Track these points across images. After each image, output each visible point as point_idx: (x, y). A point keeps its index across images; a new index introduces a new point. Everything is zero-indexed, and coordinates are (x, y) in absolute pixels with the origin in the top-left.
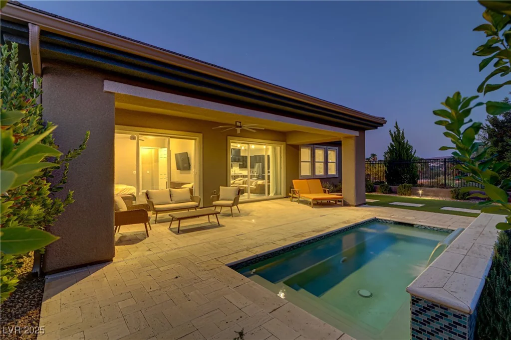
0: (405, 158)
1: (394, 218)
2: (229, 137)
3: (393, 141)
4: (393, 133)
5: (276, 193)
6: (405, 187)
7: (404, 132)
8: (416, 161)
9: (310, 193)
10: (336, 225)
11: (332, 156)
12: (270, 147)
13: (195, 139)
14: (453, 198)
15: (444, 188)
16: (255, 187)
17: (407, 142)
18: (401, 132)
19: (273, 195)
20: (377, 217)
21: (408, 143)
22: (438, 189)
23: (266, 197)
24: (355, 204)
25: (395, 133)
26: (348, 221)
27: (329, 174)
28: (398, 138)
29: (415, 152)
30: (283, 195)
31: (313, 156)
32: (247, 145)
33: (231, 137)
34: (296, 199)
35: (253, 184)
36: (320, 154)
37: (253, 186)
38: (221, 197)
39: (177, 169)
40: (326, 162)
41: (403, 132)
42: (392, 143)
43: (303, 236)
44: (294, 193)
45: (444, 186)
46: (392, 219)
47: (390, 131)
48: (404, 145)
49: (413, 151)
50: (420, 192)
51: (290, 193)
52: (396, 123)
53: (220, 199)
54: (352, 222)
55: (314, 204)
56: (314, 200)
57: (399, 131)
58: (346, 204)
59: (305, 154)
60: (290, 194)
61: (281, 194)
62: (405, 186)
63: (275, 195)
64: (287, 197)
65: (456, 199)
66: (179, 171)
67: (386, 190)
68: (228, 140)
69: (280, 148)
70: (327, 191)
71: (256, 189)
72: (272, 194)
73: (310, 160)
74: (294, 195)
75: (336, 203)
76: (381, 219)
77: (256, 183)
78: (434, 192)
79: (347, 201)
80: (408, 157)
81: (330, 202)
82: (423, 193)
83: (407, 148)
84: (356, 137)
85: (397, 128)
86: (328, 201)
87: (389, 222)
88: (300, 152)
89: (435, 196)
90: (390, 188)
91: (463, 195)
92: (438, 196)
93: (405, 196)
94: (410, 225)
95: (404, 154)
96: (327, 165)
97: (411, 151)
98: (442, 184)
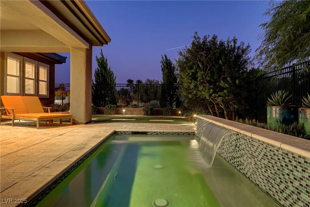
0: (109, 82)
3: (100, 67)
8: (117, 85)
9: (28, 112)
10: (89, 141)
11: (43, 73)
14: (145, 115)
15: (136, 108)
17: (110, 68)
18: (105, 60)
20: (117, 130)
21: (111, 70)
24: (85, 122)
25: (100, 59)
26: (96, 136)
27: (40, 94)
28: (102, 64)
31: (23, 70)
36: (30, 69)
40: (37, 80)
41: (106, 59)
42: (98, 67)
46: (130, 130)
48: (107, 71)
49: (114, 77)
50: (124, 111)
52: (101, 50)
54: (102, 136)
56: (41, 118)
62: (111, 107)
65: (146, 115)
70: (49, 110)
73: (18, 75)
76: (120, 132)
79: (76, 119)
80: (111, 81)
81: (52, 122)
82: (125, 112)
83: (111, 74)
84: (87, 49)
85: (102, 55)
86: (50, 121)
87: (127, 133)
88: (5, 61)
89: (132, 114)
90: (98, 109)
91: (151, 112)
92: (133, 115)
93: (111, 116)
94: (145, 133)
95: (108, 79)
96: (38, 83)
97: (113, 77)
98: (135, 105)
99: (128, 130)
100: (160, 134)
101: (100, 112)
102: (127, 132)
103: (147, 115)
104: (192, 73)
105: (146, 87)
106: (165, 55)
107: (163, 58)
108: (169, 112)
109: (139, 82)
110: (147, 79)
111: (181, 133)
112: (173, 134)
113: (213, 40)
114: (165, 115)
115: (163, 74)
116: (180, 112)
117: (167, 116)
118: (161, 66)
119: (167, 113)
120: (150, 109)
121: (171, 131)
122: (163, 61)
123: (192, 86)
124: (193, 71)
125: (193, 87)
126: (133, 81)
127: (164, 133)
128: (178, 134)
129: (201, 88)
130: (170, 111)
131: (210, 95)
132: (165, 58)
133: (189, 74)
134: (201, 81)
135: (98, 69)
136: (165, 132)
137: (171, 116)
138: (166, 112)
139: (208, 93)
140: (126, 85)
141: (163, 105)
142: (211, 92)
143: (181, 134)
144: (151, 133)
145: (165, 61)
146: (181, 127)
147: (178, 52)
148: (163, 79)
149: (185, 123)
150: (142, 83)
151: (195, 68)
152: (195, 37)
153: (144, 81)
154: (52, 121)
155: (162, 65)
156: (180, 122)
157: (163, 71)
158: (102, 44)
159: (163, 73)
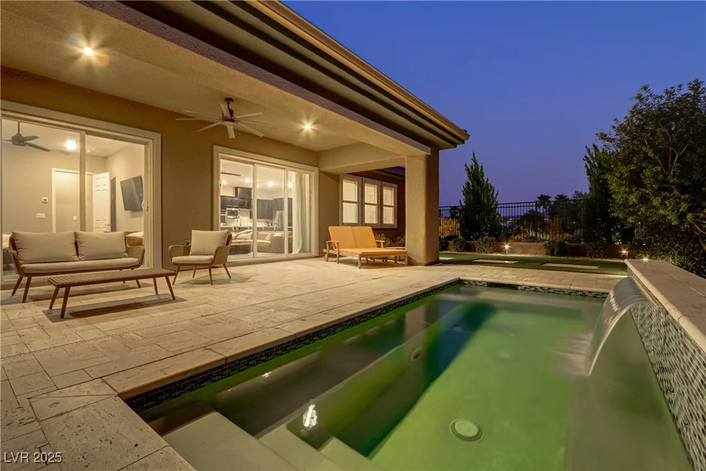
0: (486, 201)
1: (486, 277)
2: (215, 147)
3: (470, 179)
4: (469, 167)
5: (303, 250)
6: (485, 242)
7: (484, 168)
8: (499, 206)
9: (357, 247)
10: (399, 290)
11: (389, 195)
12: (293, 174)
13: (146, 144)
14: (547, 254)
15: (534, 242)
16: (270, 242)
17: (487, 180)
18: (480, 168)
19: (297, 253)
20: (462, 278)
21: (489, 182)
22: (527, 243)
23: (286, 255)
24: (425, 262)
25: (472, 167)
26: (418, 284)
27: (384, 223)
28: (475, 175)
29: (497, 195)
30: (314, 252)
31: (361, 194)
32: (251, 166)
33: (221, 148)
34: (334, 259)
35: (268, 238)
36: (371, 191)
37: (267, 241)
38: (192, 250)
39: (126, 209)
40: (380, 205)
42: (469, 181)
43: (340, 312)
44: (332, 248)
45: (533, 239)
46: (485, 280)
47: (466, 165)
48: (483, 185)
49: (495, 193)
50: (507, 247)
51: (324, 248)
52: (474, 154)
53: (191, 253)
54: (425, 286)
55: (362, 264)
56: (362, 255)
57: (476, 164)
58: (411, 263)
59: (349, 190)
60: (325, 251)
61: (310, 251)
62: (486, 240)
63: (300, 252)
64: (321, 255)
65: (551, 255)
66: (129, 212)
67: (460, 247)
68: (215, 153)
69: (310, 178)
70: (382, 245)
71: (270, 245)
72: (296, 251)
73: (356, 201)
74: (331, 252)
75: (396, 262)
76: (468, 281)
77: (272, 235)
78: (522, 247)
79: (413, 258)
80: (489, 200)
81: (386, 261)
82: (510, 248)
83: (488, 189)
84: (427, 156)
85: (475, 161)
86: (383, 259)
87: (479, 284)
88: (340, 185)
89: (524, 253)
90: (467, 243)
91: (560, 250)
92: (527, 253)
93: (486, 254)
94: (513, 287)
95: (484, 197)
96: (382, 210)
97: (493, 193)
98: (532, 237)
99: (481, 279)
100: (541, 290)
101: (470, 248)
102: (480, 282)
103: (553, 255)
104: (629, 172)
105: (574, 205)
106: (594, 146)
107: (589, 151)
108: (599, 251)
109: (561, 198)
110: (576, 192)
111: (590, 292)
112: (570, 293)
113: (692, 93)
114: (591, 256)
115: (590, 180)
116: (624, 252)
117: (596, 257)
118: (586, 166)
119: (596, 253)
120: (558, 245)
121: (568, 287)
122: (589, 156)
123: (633, 199)
124: (633, 167)
125: (635, 201)
126: (548, 197)
127: (550, 291)
128: (583, 294)
129: (656, 202)
130: (601, 249)
131: (682, 216)
132: (592, 151)
133: (622, 174)
134: (654, 186)
135: (468, 183)
136: (554, 289)
137: (604, 257)
138: (594, 251)
139: (673, 211)
140: (534, 204)
141: (589, 237)
142: (681, 210)
143: (590, 295)
144: (523, 287)
145: (594, 155)
146: (599, 281)
147: (597, 134)
148: (591, 189)
149: (620, 273)
150: (568, 199)
151: (635, 160)
152: (639, 97)
153: (570, 197)
154: (386, 259)
155: (588, 165)
156: (605, 272)
157: (588, 174)
158: (455, 145)
159: (590, 178)
